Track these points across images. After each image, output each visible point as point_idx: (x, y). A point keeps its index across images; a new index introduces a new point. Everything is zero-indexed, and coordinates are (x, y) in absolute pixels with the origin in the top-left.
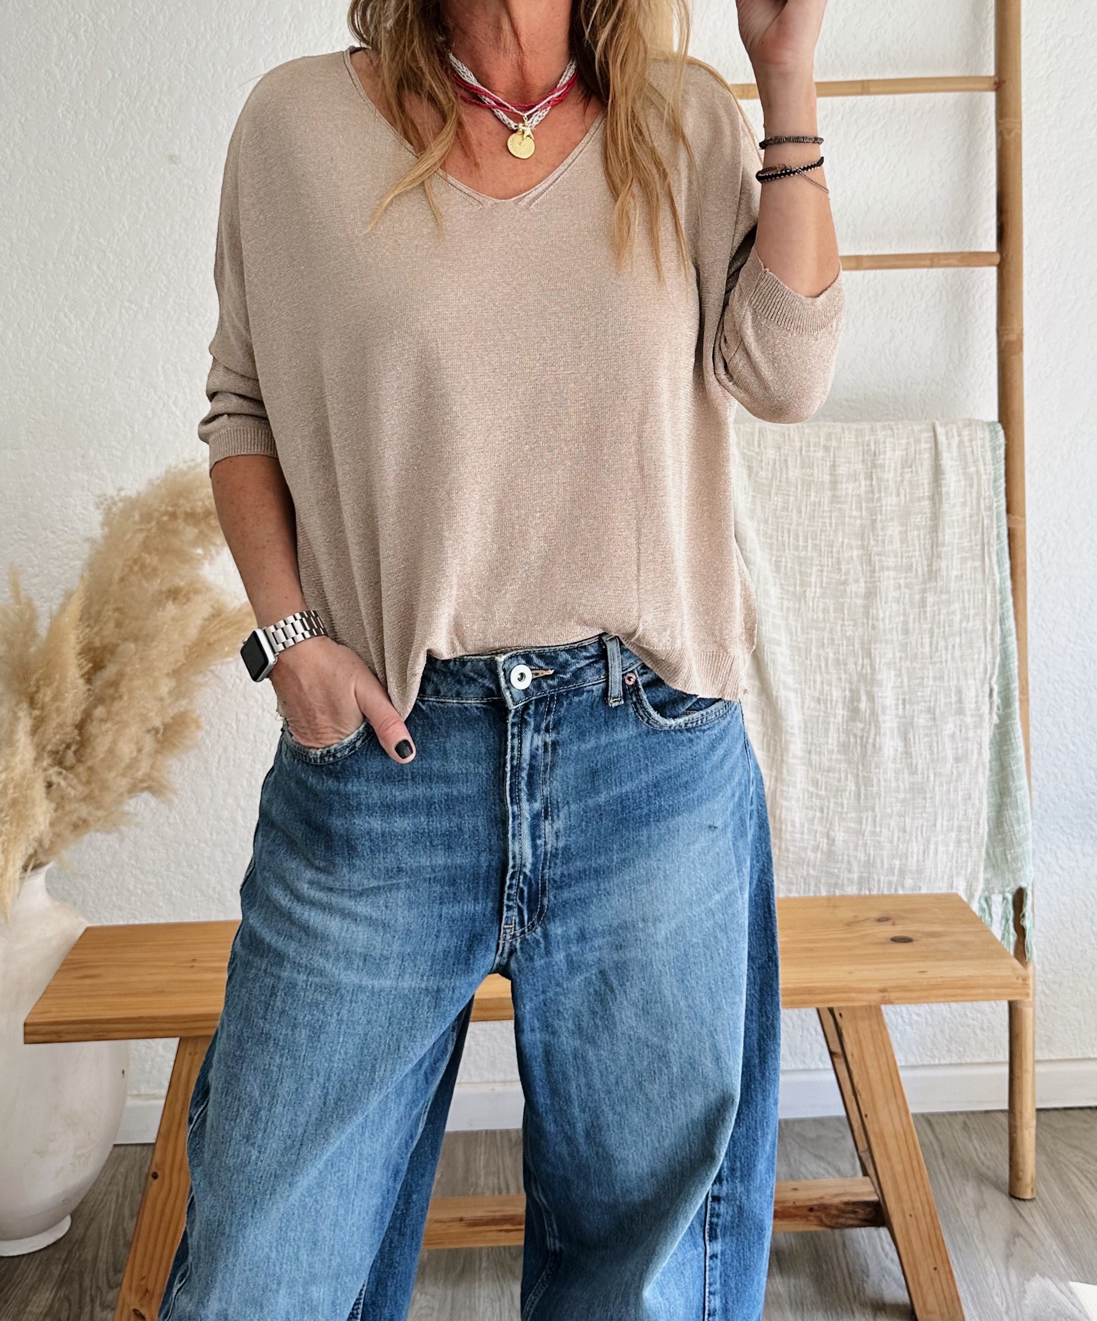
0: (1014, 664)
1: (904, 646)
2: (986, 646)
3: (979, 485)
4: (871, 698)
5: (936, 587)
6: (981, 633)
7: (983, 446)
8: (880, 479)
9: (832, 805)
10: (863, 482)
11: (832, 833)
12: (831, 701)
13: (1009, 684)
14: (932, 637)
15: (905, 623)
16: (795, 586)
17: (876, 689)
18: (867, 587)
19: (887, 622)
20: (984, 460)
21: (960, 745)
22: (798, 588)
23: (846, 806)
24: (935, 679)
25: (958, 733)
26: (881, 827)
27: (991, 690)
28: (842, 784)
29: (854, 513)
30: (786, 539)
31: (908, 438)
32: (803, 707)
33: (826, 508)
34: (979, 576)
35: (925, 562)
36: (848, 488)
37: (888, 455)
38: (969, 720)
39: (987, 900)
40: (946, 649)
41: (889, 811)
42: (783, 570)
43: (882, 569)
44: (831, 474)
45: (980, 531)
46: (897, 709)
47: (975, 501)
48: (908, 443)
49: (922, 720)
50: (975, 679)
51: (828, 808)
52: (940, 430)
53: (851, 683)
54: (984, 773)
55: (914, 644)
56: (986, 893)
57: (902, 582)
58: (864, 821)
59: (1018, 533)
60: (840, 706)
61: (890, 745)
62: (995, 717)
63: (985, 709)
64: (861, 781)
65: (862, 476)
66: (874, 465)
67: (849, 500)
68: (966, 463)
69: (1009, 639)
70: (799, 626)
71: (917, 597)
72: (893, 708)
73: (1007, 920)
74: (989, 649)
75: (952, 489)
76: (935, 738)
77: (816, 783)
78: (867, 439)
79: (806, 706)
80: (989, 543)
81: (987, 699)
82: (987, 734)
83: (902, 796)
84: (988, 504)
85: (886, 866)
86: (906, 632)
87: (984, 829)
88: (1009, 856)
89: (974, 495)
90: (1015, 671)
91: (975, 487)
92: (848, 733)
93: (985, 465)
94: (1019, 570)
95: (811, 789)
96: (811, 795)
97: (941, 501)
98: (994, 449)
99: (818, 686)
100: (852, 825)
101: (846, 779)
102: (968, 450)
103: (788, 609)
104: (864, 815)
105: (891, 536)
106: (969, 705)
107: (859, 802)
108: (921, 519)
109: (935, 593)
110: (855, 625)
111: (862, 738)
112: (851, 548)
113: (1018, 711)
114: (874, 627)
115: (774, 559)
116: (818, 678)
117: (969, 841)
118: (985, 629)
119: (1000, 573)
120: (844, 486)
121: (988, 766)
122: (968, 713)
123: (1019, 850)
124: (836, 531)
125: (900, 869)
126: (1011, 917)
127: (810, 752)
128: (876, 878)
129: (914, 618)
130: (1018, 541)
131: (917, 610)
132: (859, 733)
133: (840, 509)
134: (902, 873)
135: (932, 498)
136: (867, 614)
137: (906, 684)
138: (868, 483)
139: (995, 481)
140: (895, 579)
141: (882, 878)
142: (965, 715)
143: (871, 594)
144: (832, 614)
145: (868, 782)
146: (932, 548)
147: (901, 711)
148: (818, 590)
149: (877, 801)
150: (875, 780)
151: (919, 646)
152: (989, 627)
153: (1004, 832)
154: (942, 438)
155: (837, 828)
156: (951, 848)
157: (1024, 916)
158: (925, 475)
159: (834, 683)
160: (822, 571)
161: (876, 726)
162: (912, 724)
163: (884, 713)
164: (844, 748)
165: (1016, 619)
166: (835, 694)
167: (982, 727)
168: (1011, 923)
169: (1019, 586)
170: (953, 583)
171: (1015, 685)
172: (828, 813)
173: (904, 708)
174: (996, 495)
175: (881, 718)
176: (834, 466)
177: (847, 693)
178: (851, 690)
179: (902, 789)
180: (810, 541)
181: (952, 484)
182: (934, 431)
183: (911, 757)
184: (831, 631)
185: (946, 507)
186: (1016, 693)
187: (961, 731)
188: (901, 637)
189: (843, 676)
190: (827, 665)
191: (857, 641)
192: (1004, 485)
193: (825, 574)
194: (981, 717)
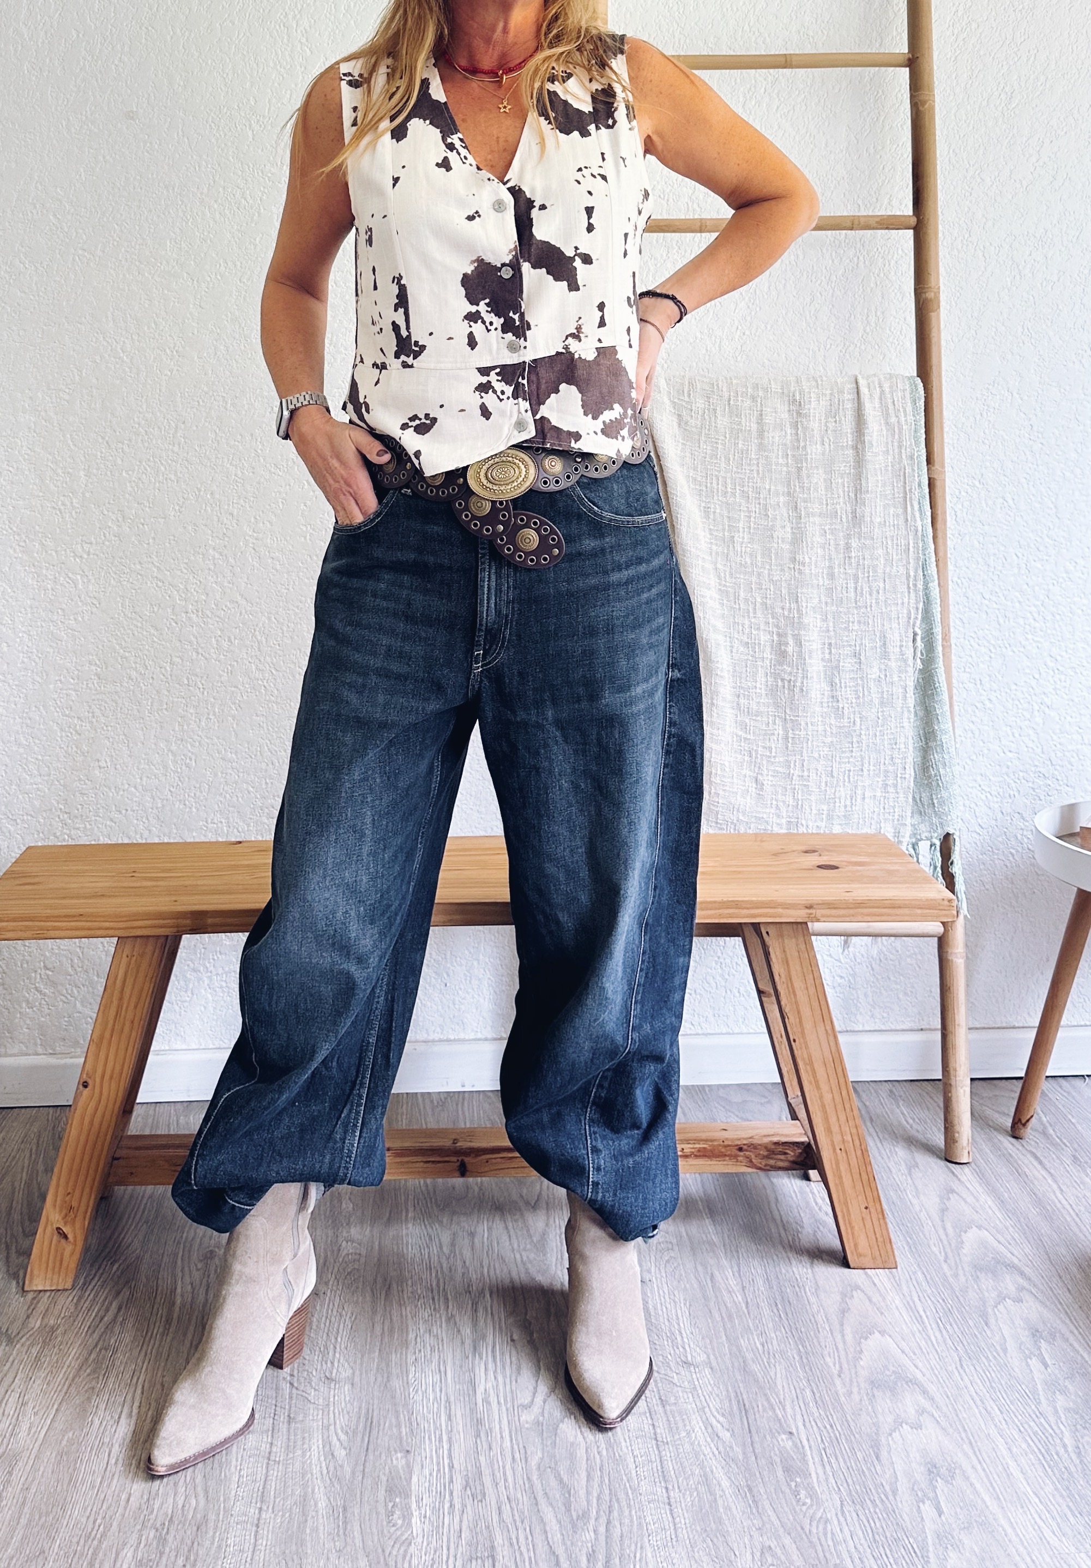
0: (936, 610)
1: (830, 591)
2: (909, 592)
3: (900, 432)
4: (799, 644)
5: (859, 534)
6: (904, 579)
7: (904, 398)
8: (805, 429)
9: (760, 749)
10: (789, 431)
11: (759, 777)
12: (760, 644)
13: (932, 629)
14: (856, 583)
15: (830, 567)
16: (724, 530)
17: (802, 632)
18: (793, 533)
19: (813, 567)
20: (905, 411)
21: (885, 689)
22: (726, 534)
23: (774, 750)
24: (859, 622)
25: (883, 677)
26: (809, 770)
27: (915, 634)
28: (771, 728)
29: (781, 461)
30: (715, 485)
31: (832, 389)
32: (732, 652)
33: (753, 456)
34: (901, 521)
35: (849, 509)
36: (773, 437)
37: (813, 404)
38: (893, 664)
39: (914, 846)
40: (870, 595)
41: (816, 755)
42: (712, 516)
43: (808, 515)
44: (758, 423)
45: (902, 478)
46: (823, 653)
47: (896, 451)
48: (831, 394)
49: (848, 664)
50: (899, 624)
51: (756, 751)
52: (862, 382)
53: (777, 627)
54: (909, 719)
55: (839, 589)
56: (914, 840)
57: (827, 528)
58: (792, 766)
59: (938, 484)
60: (768, 649)
61: (817, 688)
62: (919, 661)
63: (909, 653)
64: (789, 725)
65: (788, 425)
66: (799, 414)
67: (775, 448)
68: (888, 414)
69: (930, 585)
70: (728, 570)
71: (842, 542)
72: (819, 652)
73: (935, 868)
74: (913, 595)
75: (875, 437)
76: (860, 682)
77: (744, 727)
78: (792, 389)
79: (734, 650)
80: (910, 490)
81: (911, 644)
82: (911, 679)
83: (829, 740)
84: (909, 454)
85: (814, 812)
86: (831, 576)
87: (910, 772)
88: (935, 801)
89: (896, 444)
90: (938, 617)
91: (897, 436)
92: (776, 676)
93: (905, 416)
94: (940, 518)
95: (740, 733)
96: (740, 739)
97: (864, 449)
98: (914, 402)
99: (747, 631)
100: (780, 769)
101: (774, 723)
102: (890, 401)
103: (717, 553)
104: (792, 758)
105: (817, 483)
106: (894, 650)
107: (787, 748)
108: (845, 465)
109: (859, 540)
110: (782, 570)
111: (790, 681)
112: (778, 494)
113: (941, 655)
114: (800, 572)
115: (703, 505)
116: (747, 622)
117: (895, 786)
118: (908, 577)
119: (922, 520)
120: (771, 435)
121: (912, 710)
122: (892, 657)
123: (944, 794)
124: (763, 478)
125: (828, 815)
126: (939, 864)
127: (739, 696)
128: (804, 822)
129: (839, 565)
130: (938, 490)
131: (842, 556)
132: (787, 677)
133: (767, 457)
134: (830, 818)
135: (855, 448)
136: (794, 560)
137: (831, 629)
138: (794, 432)
139: (916, 431)
140: (821, 525)
141: (810, 824)
142: (889, 660)
143: (798, 539)
144: (759, 558)
145: (796, 725)
146: (856, 495)
147: (827, 656)
148: (746, 536)
149: (805, 745)
150: (803, 723)
151: (844, 592)
152: (912, 574)
153: (930, 777)
154: (864, 390)
155: (765, 772)
156: (879, 794)
157: (952, 863)
158: (848, 425)
159: (762, 627)
160: (750, 517)
161: (803, 670)
162: (837, 667)
163: (810, 657)
164: (773, 691)
165: (937, 565)
166: (762, 638)
167: (907, 672)
168: (939, 869)
169: (940, 534)
170: (876, 530)
171: (938, 630)
172: (756, 758)
173: (830, 653)
174: (917, 444)
175: (808, 661)
176: (761, 415)
177: (775, 638)
178: (779, 635)
179: (828, 733)
180: (738, 488)
181: (875, 433)
182: (857, 383)
183: (838, 701)
184: (759, 574)
185: (869, 455)
186: (939, 637)
187: (886, 676)
188: (827, 582)
189: (771, 620)
190: (755, 609)
191: (784, 584)
192: (924, 436)
193: (752, 519)
194: (905, 661)
